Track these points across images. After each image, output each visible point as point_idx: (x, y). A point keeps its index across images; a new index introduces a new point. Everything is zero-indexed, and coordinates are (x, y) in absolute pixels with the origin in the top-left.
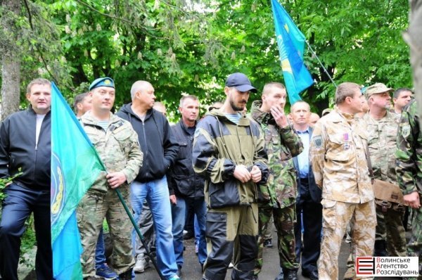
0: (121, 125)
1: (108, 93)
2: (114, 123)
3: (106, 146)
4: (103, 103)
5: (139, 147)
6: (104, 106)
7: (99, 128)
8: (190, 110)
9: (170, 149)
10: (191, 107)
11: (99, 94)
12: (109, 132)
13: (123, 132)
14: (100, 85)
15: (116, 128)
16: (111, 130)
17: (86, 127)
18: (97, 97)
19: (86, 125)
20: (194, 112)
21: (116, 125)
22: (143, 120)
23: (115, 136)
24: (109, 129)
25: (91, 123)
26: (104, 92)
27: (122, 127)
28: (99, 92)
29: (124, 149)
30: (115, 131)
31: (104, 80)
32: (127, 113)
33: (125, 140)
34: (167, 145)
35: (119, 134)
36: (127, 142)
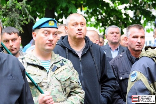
0: (62, 65)
1: (51, 34)
2: (55, 63)
3: (48, 87)
4: (47, 44)
5: (81, 86)
6: (48, 47)
7: (42, 68)
8: (135, 40)
9: (106, 84)
10: (136, 37)
11: (43, 35)
12: (51, 73)
13: (64, 72)
14: (44, 26)
15: (58, 68)
16: (53, 70)
17: (29, 66)
18: (42, 38)
19: (29, 64)
20: (139, 41)
21: (58, 65)
22: (80, 55)
23: (57, 76)
24: (51, 70)
25: (34, 63)
26: (49, 33)
27: (63, 67)
28: (43, 32)
29: (65, 89)
30: (57, 72)
31: (48, 22)
32: (64, 48)
33: (66, 81)
34: (104, 79)
35: (61, 74)
36: (68, 82)
